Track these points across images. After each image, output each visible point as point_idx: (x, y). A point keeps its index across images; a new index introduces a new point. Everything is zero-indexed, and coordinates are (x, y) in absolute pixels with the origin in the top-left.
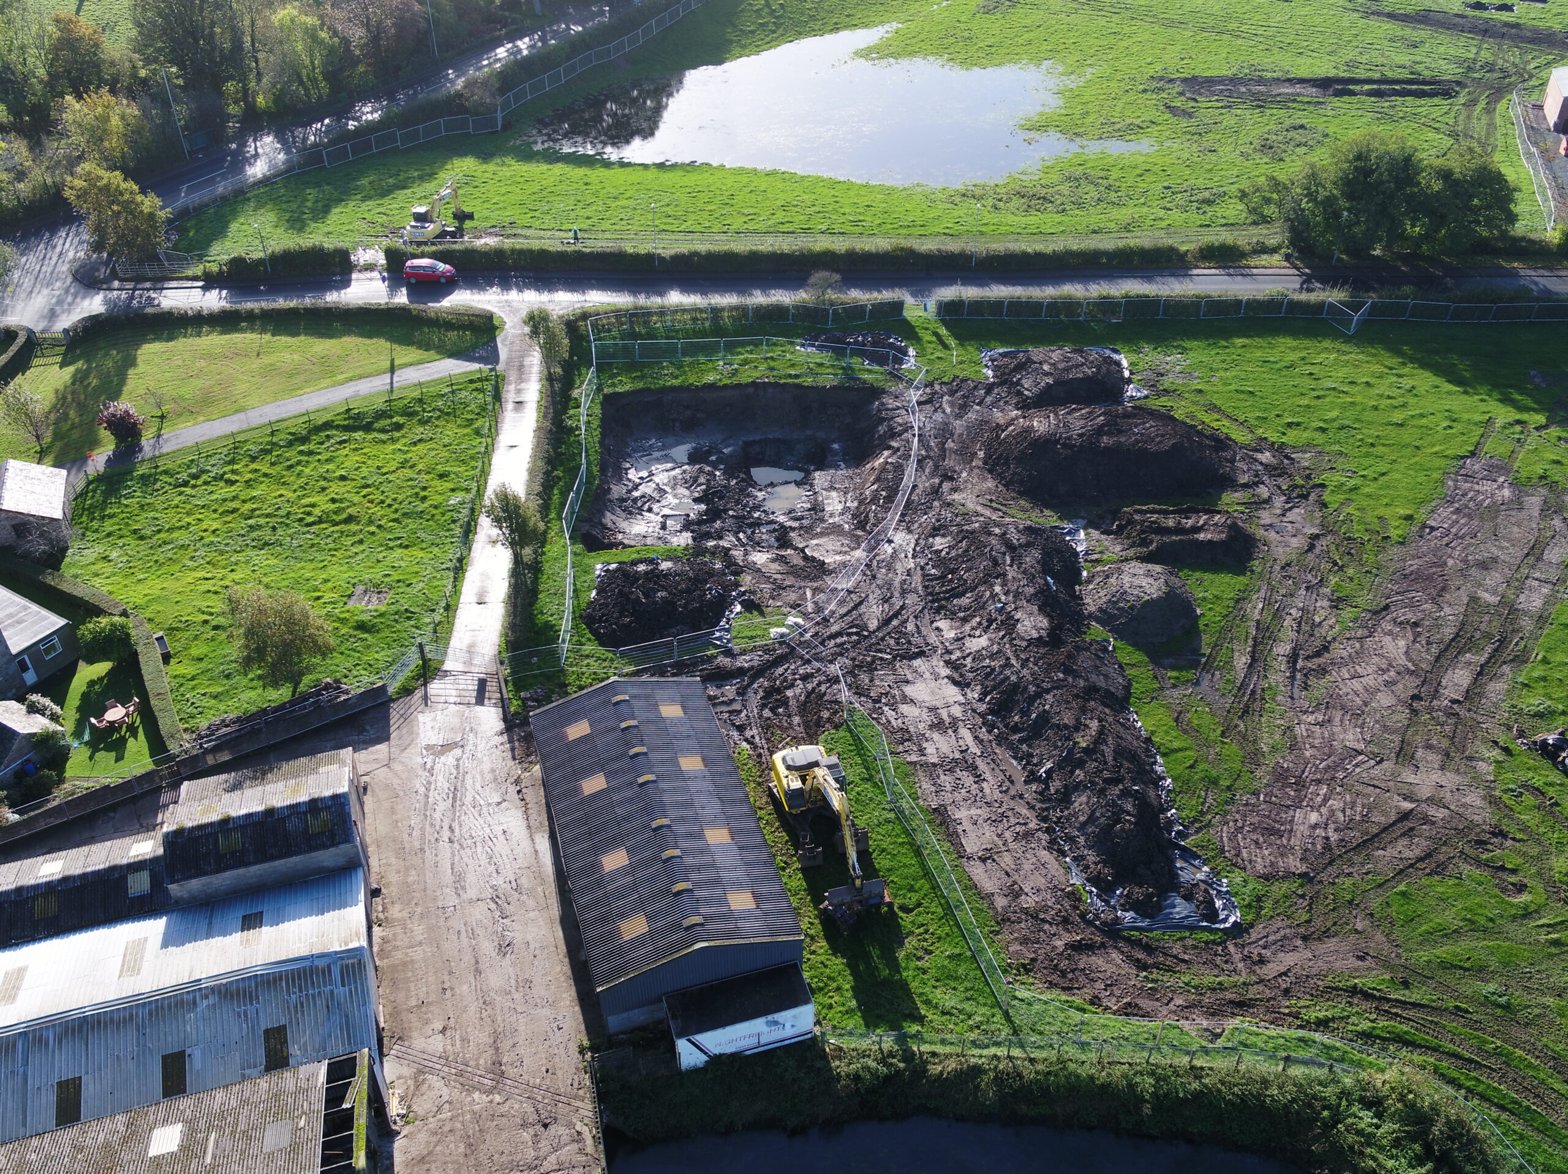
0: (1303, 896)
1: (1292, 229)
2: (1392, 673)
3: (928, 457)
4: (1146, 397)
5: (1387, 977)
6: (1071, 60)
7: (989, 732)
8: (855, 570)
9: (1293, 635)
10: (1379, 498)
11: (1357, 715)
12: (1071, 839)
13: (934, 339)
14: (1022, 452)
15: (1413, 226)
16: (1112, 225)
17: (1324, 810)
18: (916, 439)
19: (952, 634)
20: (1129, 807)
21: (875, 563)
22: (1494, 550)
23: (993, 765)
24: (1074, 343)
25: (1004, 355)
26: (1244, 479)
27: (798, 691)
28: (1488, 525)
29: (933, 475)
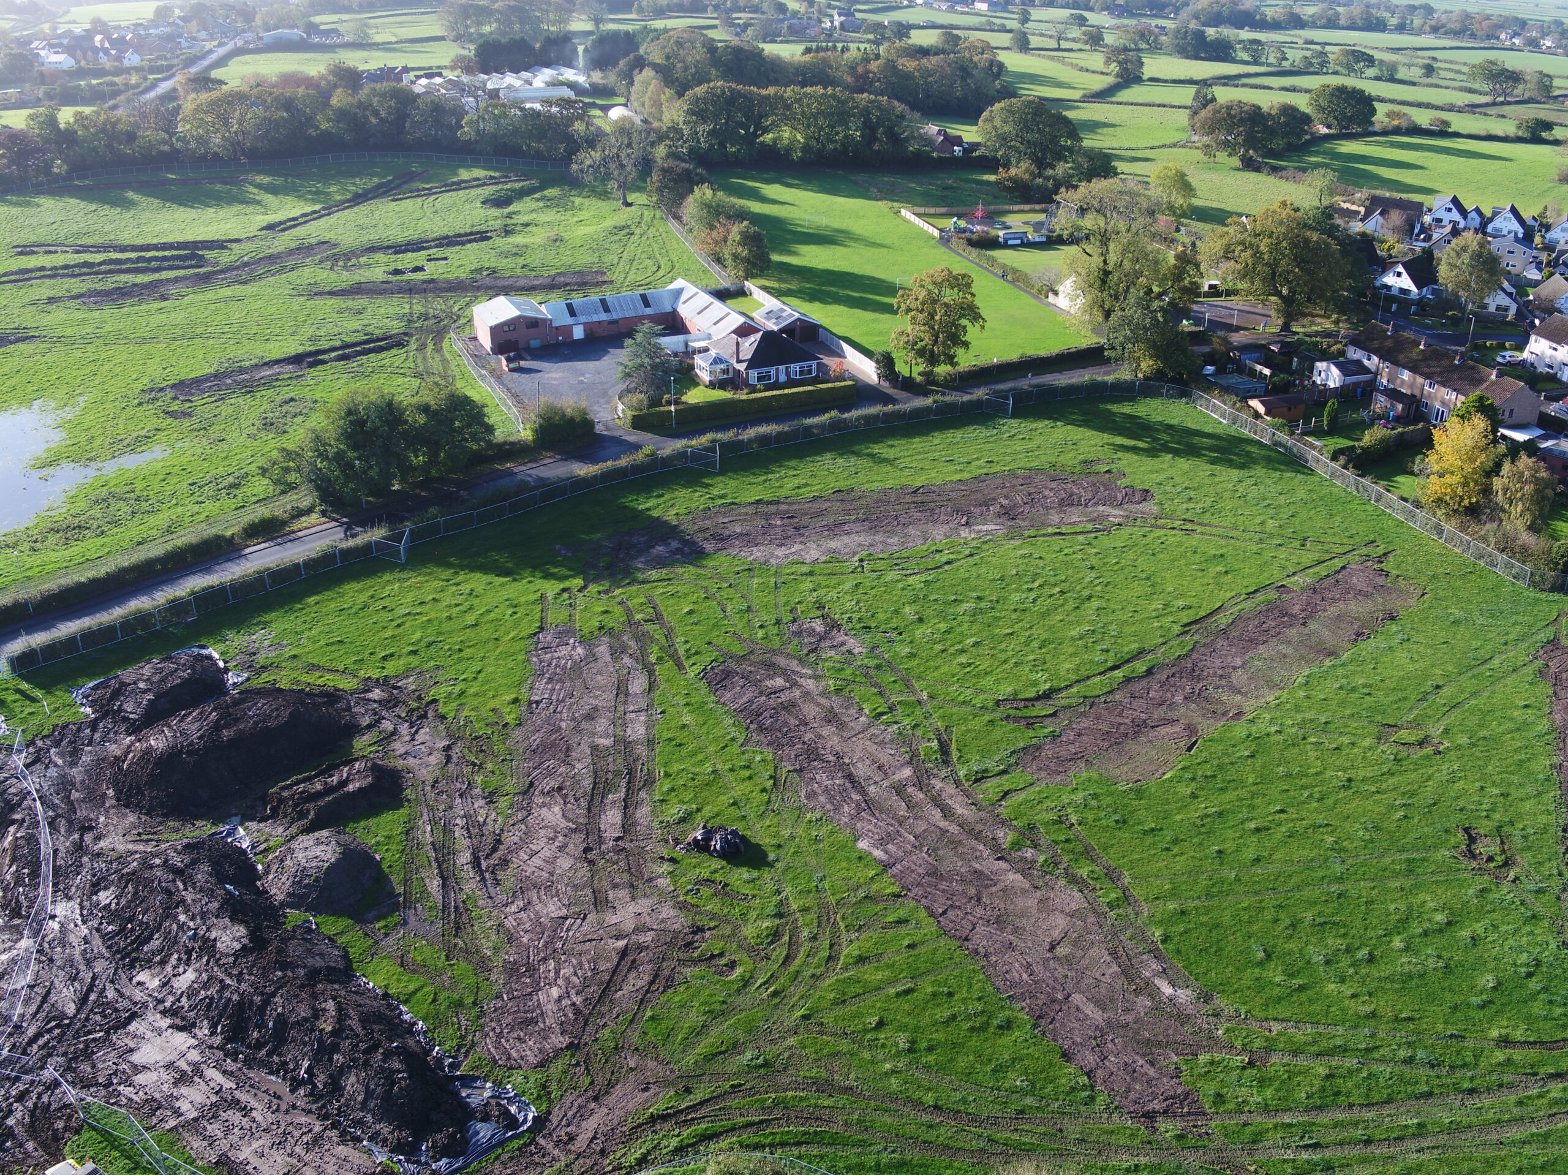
0: (578, 1064)
1: (318, 488)
2: (561, 838)
3: (58, 816)
4: (248, 679)
5: (672, 1093)
6: (60, 394)
7: (235, 1060)
8: (28, 961)
9: (466, 842)
10: (484, 694)
11: (549, 887)
12: (359, 1123)
13: (18, 696)
14: (151, 775)
15: (417, 457)
16: (154, 532)
17: (560, 982)
18: (38, 803)
19: (156, 982)
20: (397, 1065)
21: (46, 945)
22: (591, 701)
23: (253, 1091)
24: (159, 652)
25: (96, 688)
26: (366, 721)
27: (19, 1115)
28: (578, 682)
29: (69, 832)
